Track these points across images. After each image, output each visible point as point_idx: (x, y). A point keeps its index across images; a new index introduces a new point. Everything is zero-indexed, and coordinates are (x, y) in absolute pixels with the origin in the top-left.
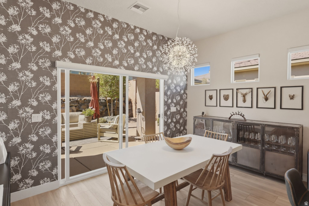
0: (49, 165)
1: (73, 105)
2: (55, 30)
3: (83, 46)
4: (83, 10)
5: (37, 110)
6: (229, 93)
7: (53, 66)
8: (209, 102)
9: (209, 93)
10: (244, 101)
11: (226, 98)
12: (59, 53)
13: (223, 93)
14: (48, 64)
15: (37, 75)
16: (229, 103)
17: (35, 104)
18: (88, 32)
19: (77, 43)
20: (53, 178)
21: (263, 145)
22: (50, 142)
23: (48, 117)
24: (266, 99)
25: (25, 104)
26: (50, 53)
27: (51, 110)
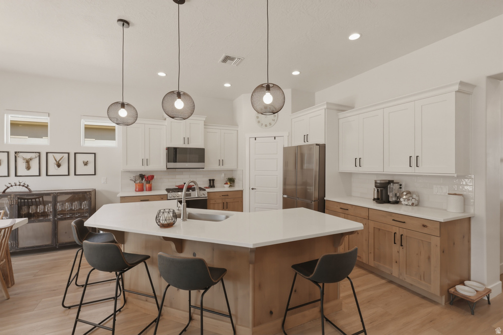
6: (2, 157)
10: (28, 168)
21: (55, 216)
24: (59, 165)
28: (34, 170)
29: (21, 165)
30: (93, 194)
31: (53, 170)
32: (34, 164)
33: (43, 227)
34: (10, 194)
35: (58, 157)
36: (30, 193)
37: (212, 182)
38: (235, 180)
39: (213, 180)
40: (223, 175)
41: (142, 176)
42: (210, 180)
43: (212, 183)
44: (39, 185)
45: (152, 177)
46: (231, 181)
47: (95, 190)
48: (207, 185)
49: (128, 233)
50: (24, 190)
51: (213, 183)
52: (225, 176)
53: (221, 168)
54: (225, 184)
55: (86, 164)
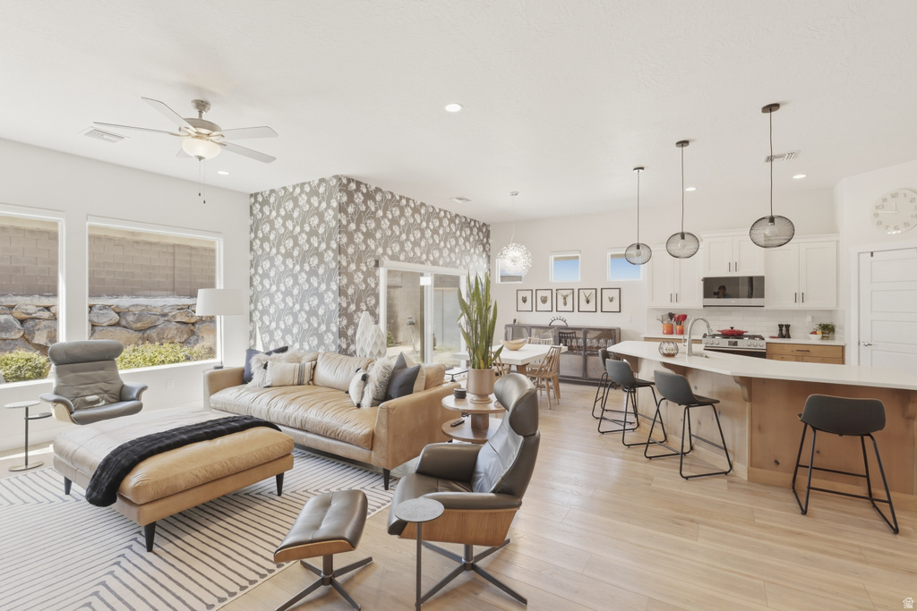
6: (548, 294)
8: (522, 306)
9: (521, 294)
10: (565, 304)
11: (544, 300)
13: (540, 294)
16: (547, 306)
21: (585, 351)
24: (588, 302)
28: (569, 307)
29: (561, 301)
30: (617, 332)
31: (584, 306)
32: (569, 300)
33: (576, 359)
34: (553, 327)
35: (588, 292)
36: (567, 328)
37: (784, 329)
38: (836, 329)
39: (788, 327)
40: (809, 319)
41: (671, 316)
42: (781, 326)
43: (785, 331)
44: (575, 320)
45: (684, 317)
46: (828, 330)
47: (620, 329)
48: (776, 334)
49: (642, 359)
50: (563, 324)
51: (788, 330)
52: (813, 321)
53: (799, 306)
54: (812, 333)
55: (611, 300)
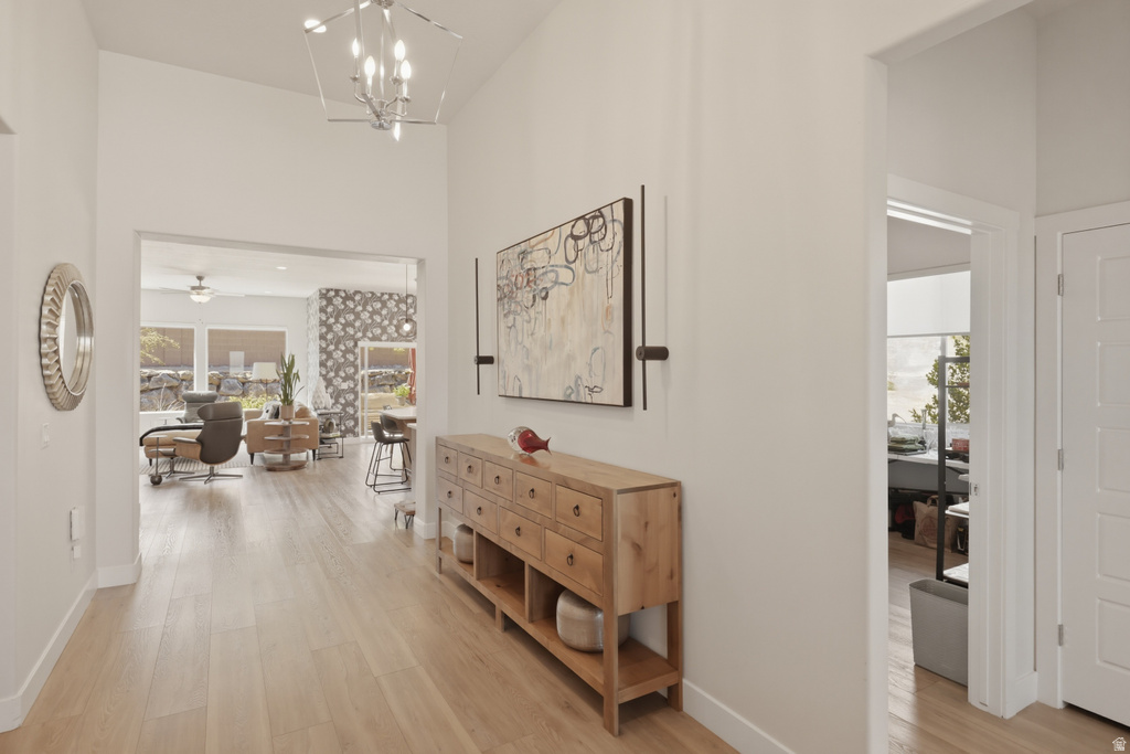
0: (352, 423)
1: (386, 382)
2: (358, 316)
3: (380, 325)
4: (379, 295)
5: (344, 380)
7: (356, 345)
12: (360, 334)
14: (352, 344)
15: (345, 353)
17: (343, 375)
18: (384, 312)
19: (374, 324)
20: (356, 435)
22: (354, 406)
23: (352, 386)
25: (337, 375)
26: (353, 336)
27: (354, 380)
